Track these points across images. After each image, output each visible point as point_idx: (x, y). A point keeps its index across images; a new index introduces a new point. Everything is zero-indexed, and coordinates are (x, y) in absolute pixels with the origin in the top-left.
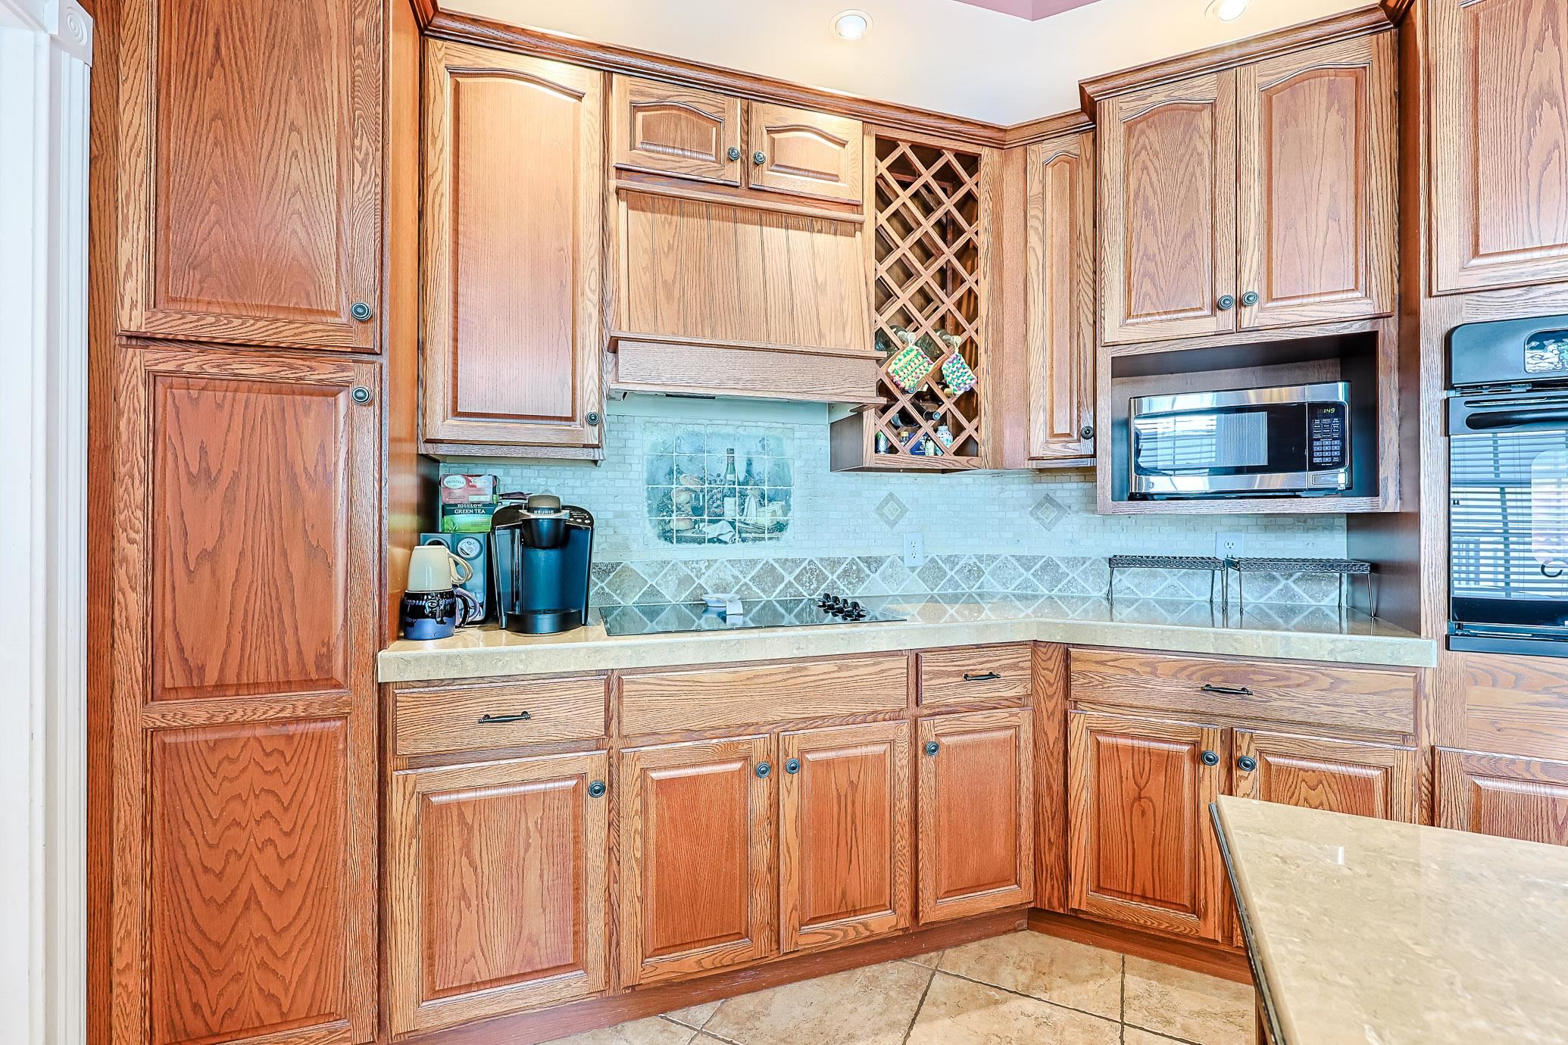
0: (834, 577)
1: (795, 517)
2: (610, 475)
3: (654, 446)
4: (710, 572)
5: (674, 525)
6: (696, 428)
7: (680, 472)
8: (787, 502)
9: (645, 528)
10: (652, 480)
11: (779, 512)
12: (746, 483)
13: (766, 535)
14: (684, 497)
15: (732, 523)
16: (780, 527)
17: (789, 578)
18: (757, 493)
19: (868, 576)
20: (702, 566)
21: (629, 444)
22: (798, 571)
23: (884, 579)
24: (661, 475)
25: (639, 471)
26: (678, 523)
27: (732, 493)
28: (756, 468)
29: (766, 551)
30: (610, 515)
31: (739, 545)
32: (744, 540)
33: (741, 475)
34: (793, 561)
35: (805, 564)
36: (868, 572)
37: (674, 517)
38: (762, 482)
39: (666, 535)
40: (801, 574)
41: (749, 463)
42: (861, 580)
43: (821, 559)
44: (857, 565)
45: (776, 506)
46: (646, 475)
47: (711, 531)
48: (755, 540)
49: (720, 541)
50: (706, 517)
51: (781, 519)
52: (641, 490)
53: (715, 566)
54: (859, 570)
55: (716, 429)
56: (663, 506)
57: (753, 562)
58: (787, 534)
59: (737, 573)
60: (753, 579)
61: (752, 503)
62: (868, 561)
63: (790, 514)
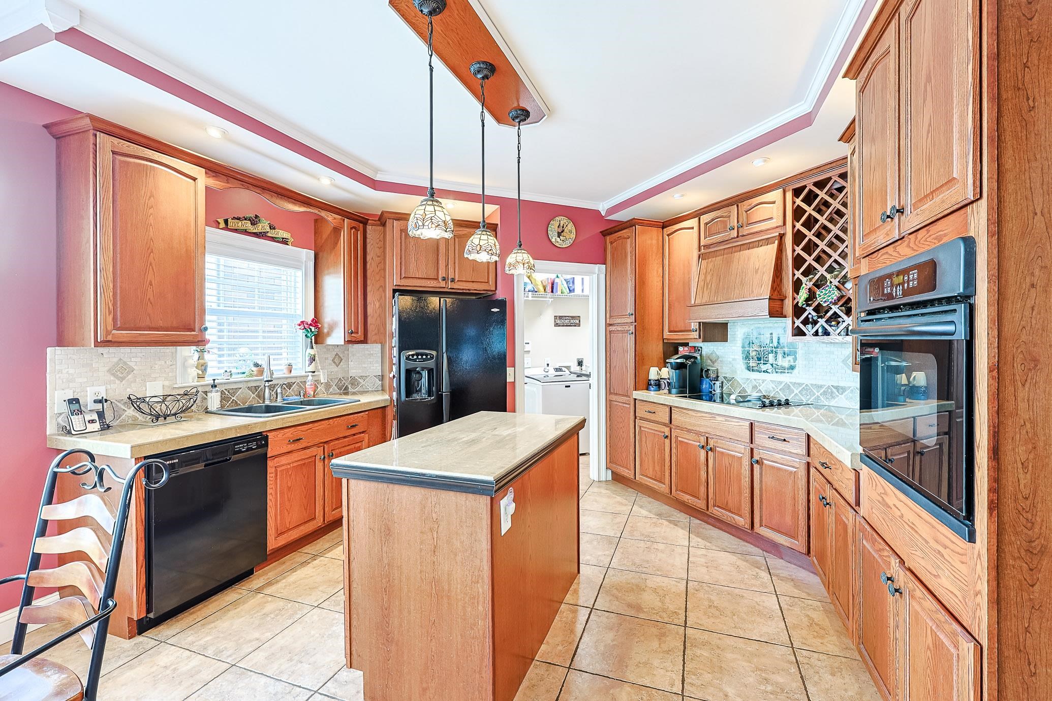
0: (819, 394)
1: (800, 363)
2: (731, 345)
3: (744, 334)
4: (763, 385)
5: (751, 365)
6: (759, 325)
7: (753, 343)
8: (795, 356)
9: (740, 365)
10: (743, 347)
11: (792, 361)
12: (777, 347)
13: (786, 371)
14: (754, 353)
15: (772, 365)
16: (792, 368)
17: (796, 391)
18: (782, 352)
19: (838, 396)
20: (761, 382)
21: (737, 333)
22: (801, 388)
23: (847, 399)
24: (746, 345)
25: (739, 343)
26: (752, 363)
27: (772, 352)
28: (781, 341)
29: (785, 378)
30: (731, 360)
31: (775, 374)
32: (777, 372)
33: (775, 344)
34: (798, 384)
35: (804, 386)
36: (837, 394)
37: (751, 361)
38: (784, 347)
39: (748, 368)
40: (802, 390)
41: (779, 339)
42: (833, 398)
43: (812, 384)
44: (831, 389)
45: (790, 358)
46: (741, 345)
47: (764, 367)
48: (781, 372)
49: (767, 372)
50: (762, 362)
51: (792, 364)
52: (740, 349)
53: (766, 382)
54: (832, 392)
55: (766, 325)
56: (747, 357)
57: (781, 383)
58: (795, 371)
59: (774, 386)
60: (780, 390)
61: (780, 356)
62: (837, 388)
63: (797, 362)
